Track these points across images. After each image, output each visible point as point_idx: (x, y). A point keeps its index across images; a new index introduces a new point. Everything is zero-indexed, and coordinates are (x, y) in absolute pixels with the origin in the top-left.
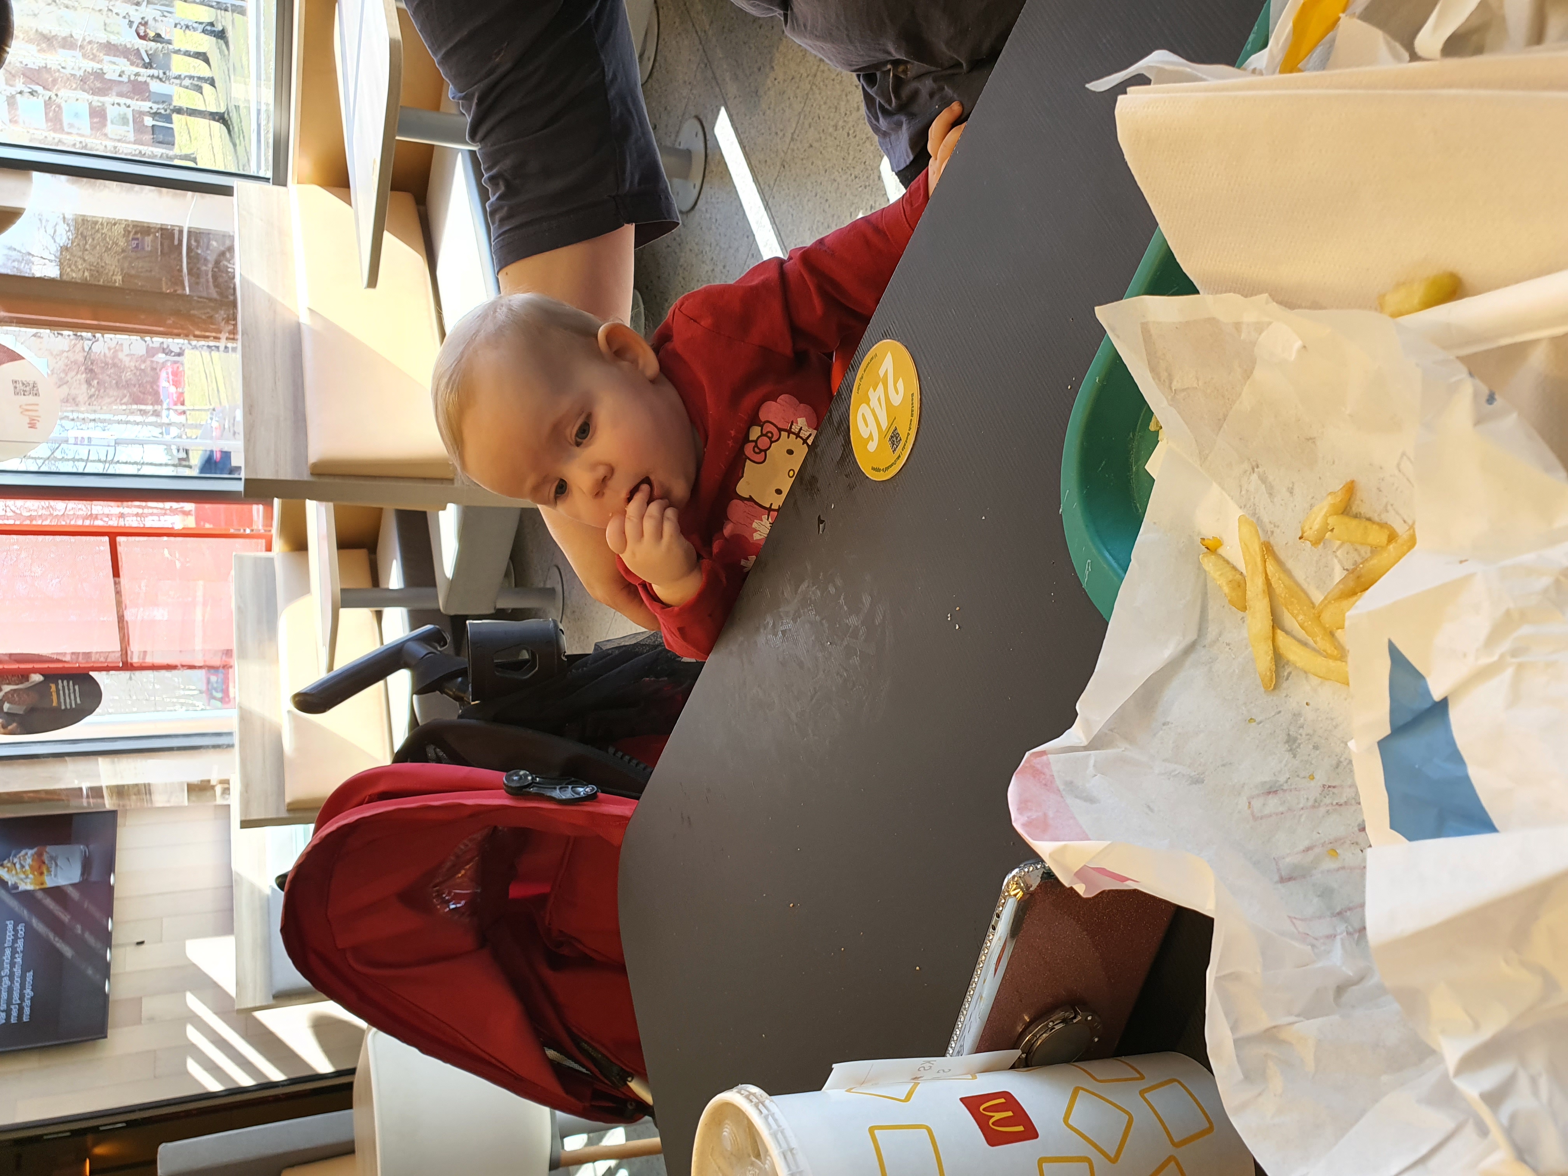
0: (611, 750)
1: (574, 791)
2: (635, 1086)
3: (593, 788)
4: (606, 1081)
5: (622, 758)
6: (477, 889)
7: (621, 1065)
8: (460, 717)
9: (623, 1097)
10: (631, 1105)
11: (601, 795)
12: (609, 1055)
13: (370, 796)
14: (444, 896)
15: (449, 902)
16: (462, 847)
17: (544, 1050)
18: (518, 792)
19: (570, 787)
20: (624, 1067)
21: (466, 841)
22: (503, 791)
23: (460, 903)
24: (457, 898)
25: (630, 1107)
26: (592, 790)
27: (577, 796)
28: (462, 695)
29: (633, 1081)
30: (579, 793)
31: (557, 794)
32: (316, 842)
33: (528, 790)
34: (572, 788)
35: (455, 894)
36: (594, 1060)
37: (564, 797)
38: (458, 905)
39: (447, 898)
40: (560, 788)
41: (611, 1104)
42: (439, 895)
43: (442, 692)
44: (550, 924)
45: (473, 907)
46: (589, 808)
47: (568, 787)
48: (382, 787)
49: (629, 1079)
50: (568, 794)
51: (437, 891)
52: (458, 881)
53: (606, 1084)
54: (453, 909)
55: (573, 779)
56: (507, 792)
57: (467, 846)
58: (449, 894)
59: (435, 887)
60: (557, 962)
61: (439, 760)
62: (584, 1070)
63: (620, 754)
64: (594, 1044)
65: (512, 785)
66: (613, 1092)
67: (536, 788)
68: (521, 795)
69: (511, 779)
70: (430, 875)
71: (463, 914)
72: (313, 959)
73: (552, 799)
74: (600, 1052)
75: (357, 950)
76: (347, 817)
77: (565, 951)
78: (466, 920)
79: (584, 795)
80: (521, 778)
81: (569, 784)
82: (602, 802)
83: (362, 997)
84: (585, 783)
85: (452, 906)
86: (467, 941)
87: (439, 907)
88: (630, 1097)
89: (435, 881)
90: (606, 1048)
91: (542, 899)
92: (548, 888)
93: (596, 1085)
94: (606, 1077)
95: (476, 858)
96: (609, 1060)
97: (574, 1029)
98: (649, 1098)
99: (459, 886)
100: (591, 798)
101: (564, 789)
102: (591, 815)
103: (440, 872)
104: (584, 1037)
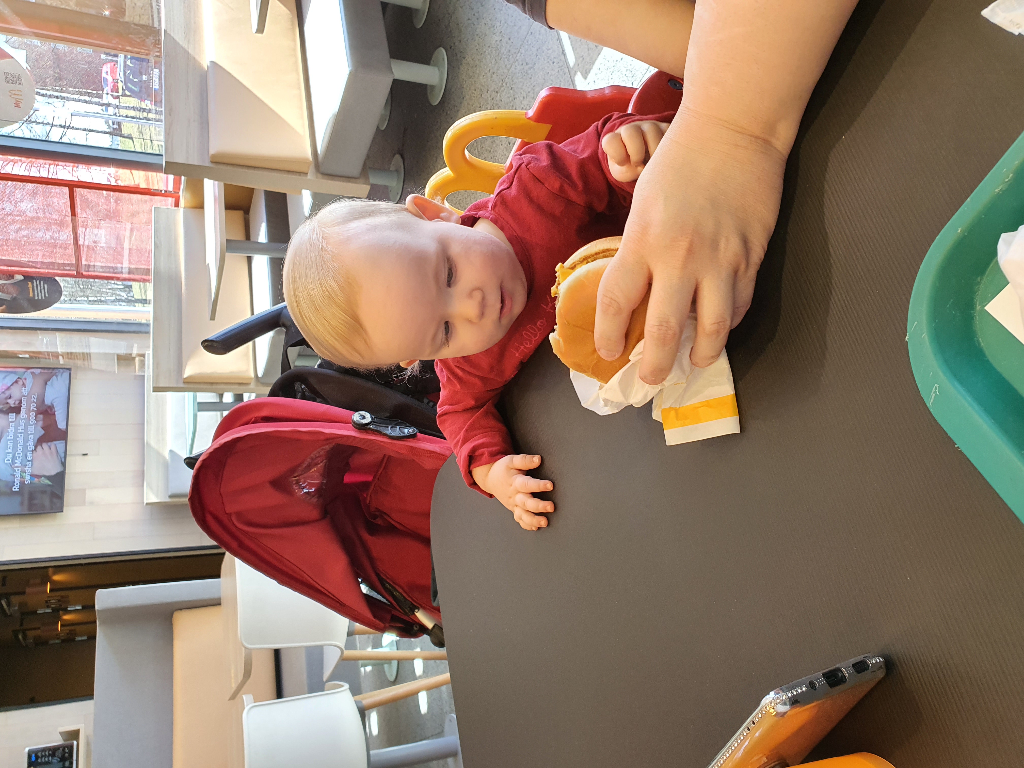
0: (426, 401)
1: (401, 431)
3: (414, 430)
6: (323, 480)
7: (412, 602)
8: (320, 366)
9: (411, 621)
10: (416, 627)
11: (420, 435)
13: (255, 418)
14: (301, 483)
15: (304, 487)
16: (316, 453)
18: (362, 427)
19: (398, 427)
20: (414, 603)
21: (320, 450)
22: (350, 425)
24: (311, 485)
26: (413, 432)
27: (402, 435)
29: (419, 612)
30: (404, 433)
31: (389, 431)
32: (216, 446)
33: (369, 426)
34: (400, 428)
35: (309, 482)
36: (394, 597)
37: (394, 434)
38: (311, 490)
39: (303, 485)
40: (392, 427)
41: (402, 625)
42: (297, 482)
44: (369, 503)
45: (320, 491)
46: (411, 443)
47: (396, 427)
49: (416, 610)
50: (396, 432)
51: (297, 480)
52: (312, 475)
54: (307, 493)
55: (399, 421)
56: (354, 426)
57: (319, 453)
58: (304, 483)
59: (295, 477)
60: (373, 530)
61: (306, 398)
62: (386, 602)
63: (431, 404)
64: (394, 586)
65: (358, 422)
66: (405, 618)
67: (374, 426)
68: (363, 430)
69: (356, 417)
70: (292, 471)
71: (313, 496)
72: (209, 518)
73: (386, 435)
74: (398, 592)
75: (239, 515)
76: (239, 432)
77: (379, 521)
78: (315, 500)
79: (408, 435)
80: (364, 418)
81: (397, 424)
82: (419, 440)
83: (241, 545)
84: (408, 425)
85: (305, 490)
86: (315, 514)
87: (297, 491)
88: (416, 622)
89: (296, 475)
90: (403, 589)
91: (365, 485)
92: (370, 478)
93: (394, 612)
94: (400, 607)
95: (325, 461)
96: (404, 597)
97: (382, 575)
98: (429, 624)
99: (312, 478)
100: (413, 436)
101: (394, 428)
102: (412, 448)
103: (300, 468)
104: (388, 581)
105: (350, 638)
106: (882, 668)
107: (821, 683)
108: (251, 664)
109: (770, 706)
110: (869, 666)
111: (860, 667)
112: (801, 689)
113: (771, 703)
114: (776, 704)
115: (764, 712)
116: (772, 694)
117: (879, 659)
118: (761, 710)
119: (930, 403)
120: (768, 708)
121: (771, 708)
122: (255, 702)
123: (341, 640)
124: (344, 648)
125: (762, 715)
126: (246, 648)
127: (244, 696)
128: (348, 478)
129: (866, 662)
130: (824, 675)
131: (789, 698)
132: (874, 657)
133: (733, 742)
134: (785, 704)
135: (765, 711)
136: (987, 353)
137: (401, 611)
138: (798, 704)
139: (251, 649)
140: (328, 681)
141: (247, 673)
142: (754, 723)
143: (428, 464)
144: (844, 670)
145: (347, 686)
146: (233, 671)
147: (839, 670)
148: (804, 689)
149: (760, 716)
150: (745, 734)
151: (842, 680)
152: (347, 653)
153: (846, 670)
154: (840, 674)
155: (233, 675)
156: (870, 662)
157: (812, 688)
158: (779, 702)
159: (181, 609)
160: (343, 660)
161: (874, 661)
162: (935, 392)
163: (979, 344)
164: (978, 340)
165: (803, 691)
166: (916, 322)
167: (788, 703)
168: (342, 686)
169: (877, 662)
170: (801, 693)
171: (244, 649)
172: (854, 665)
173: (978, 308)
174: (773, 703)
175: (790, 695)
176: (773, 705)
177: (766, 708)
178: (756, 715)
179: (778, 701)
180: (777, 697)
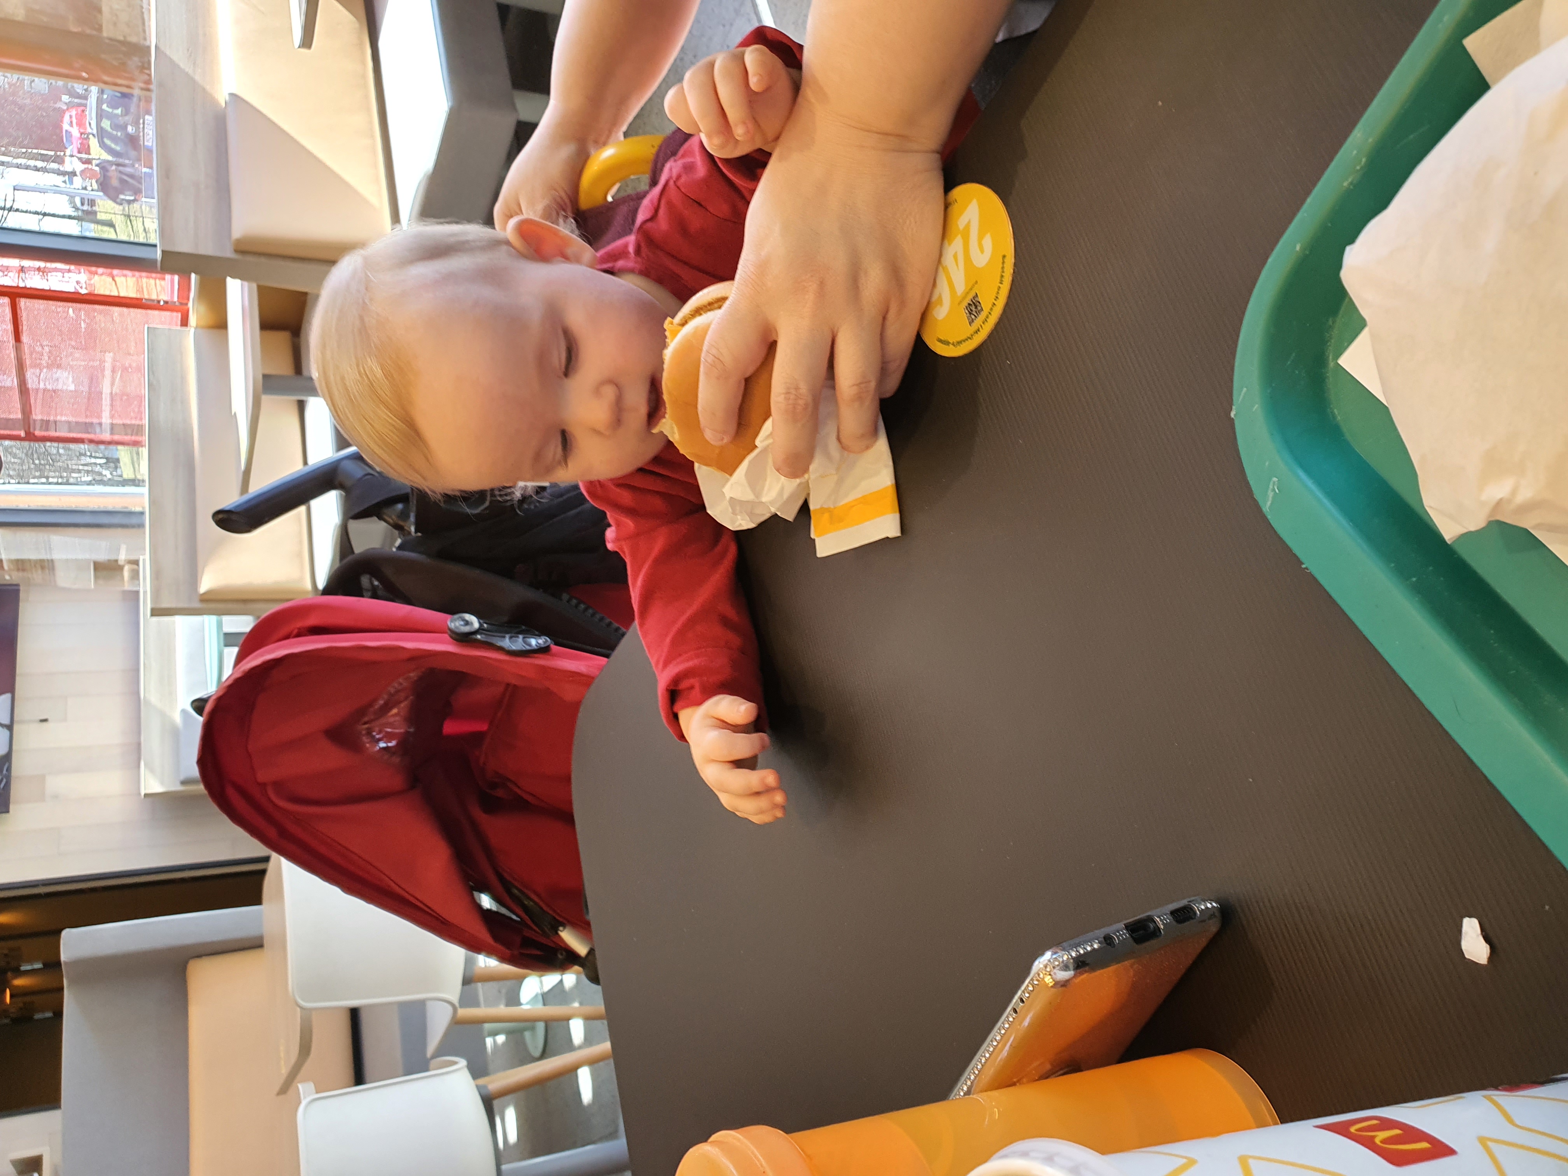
0: (565, 597)
1: (525, 642)
2: (569, 937)
3: (547, 641)
4: (535, 928)
5: (577, 606)
6: (409, 728)
7: (554, 915)
8: (400, 548)
9: (552, 945)
10: (562, 954)
11: (555, 648)
12: (541, 904)
13: (299, 629)
14: (374, 734)
15: (379, 740)
16: (396, 685)
17: (472, 895)
18: (464, 639)
19: (521, 636)
20: (557, 917)
21: (401, 680)
22: (446, 635)
23: (390, 742)
24: (389, 737)
25: (560, 956)
26: (545, 643)
27: (528, 648)
28: (401, 523)
29: (565, 930)
30: (530, 645)
31: (506, 643)
32: (238, 675)
33: (474, 636)
34: (524, 638)
35: (387, 733)
36: (526, 909)
37: (514, 648)
38: (390, 745)
39: (378, 736)
40: (511, 638)
41: (539, 953)
42: (369, 732)
43: (380, 518)
44: (484, 765)
45: (405, 745)
46: (541, 661)
48: (312, 621)
49: (561, 928)
50: (519, 644)
51: (368, 729)
52: (391, 720)
53: (535, 931)
54: (384, 748)
55: (524, 627)
56: (451, 637)
57: (401, 684)
58: (379, 732)
59: (365, 723)
60: (491, 805)
61: (375, 596)
62: (514, 917)
63: (574, 601)
64: (526, 891)
65: (457, 630)
66: (543, 940)
67: (483, 636)
68: (466, 641)
69: (456, 623)
70: (360, 713)
71: (394, 753)
72: (231, 792)
73: (501, 649)
74: (532, 900)
75: (279, 785)
76: (273, 651)
77: (500, 793)
78: (396, 760)
79: (536, 647)
80: (467, 623)
81: (520, 633)
82: (555, 655)
83: (283, 832)
84: (537, 633)
85: (382, 745)
86: (397, 781)
87: (368, 745)
88: (561, 946)
89: (366, 719)
90: (538, 895)
91: (478, 737)
92: (484, 727)
93: (527, 933)
94: (536, 925)
95: (411, 697)
96: (541, 908)
97: (505, 875)
98: (582, 950)
99: (391, 725)
100: (543, 650)
101: (514, 638)
102: (544, 669)
103: (372, 709)
104: (516, 883)
105: (467, 987)
106: (1215, 916)
107: (1122, 937)
108: (311, 1031)
109: (1044, 972)
110: (1195, 913)
111: (1183, 915)
112: (1092, 946)
113: (1046, 967)
114: (1054, 968)
115: (1036, 982)
116: (1048, 955)
117: (1211, 904)
118: (1032, 980)
119: (1266, 507)
120: (1041, 976)
121: (1046, 974)
122: (317, 1092)
123: (453, 991)
124: (457, 1005)
125: (1033, 987)
126: (301, 1008)
127: (300, 1086)
128: (450, 728)
129: (1192, 909)
130: (1127, 927)
131: (1073, 958)
132: (1204, 901)
133: (996, 1035)
134: (1066, 967)
135: (1038, 980)
136: (1344, 430)
137: (537, 930)
138: (1087, 968)
139: (311, 1010)
140: (434, 1057)
141: (305, 1049)
142: (1022, 1001)
143: (568, 693)
144: (1158, 920)
145: (463, 1063)
146: (282, 1048)
147: (1151, 919)
148: (1096, 946)
149: (1031, 988)
150: (1011, 1019)
151: (1156, 932)
152: (463, 1012)
153: (1161, 919)
154: (1152, 926)
155: (282, 1055)
156: (1197, 907)
157: (1109, 944)
158: (1058, 965)
159: (199, 956)
160: (457, 1023)
161: (1203, 907)
162: (1274, 490)
163: (1334, 417)
164: (1332, 412)
165: (1094, 949)
166: (1245, 389)
167: (1071, 967)
168: (455, 1063)
169: (1207, 908)
170: (1091, 951)
171: (298, 1009)
172: (1173, 913)
173: (1332, 364)
174: (1048, 967)
175: (1074, 954)
176: (1048, 969)
177: (1039, 975)
178: (1025, 989)
179: (1057, 963)
180: (1056, 958)
